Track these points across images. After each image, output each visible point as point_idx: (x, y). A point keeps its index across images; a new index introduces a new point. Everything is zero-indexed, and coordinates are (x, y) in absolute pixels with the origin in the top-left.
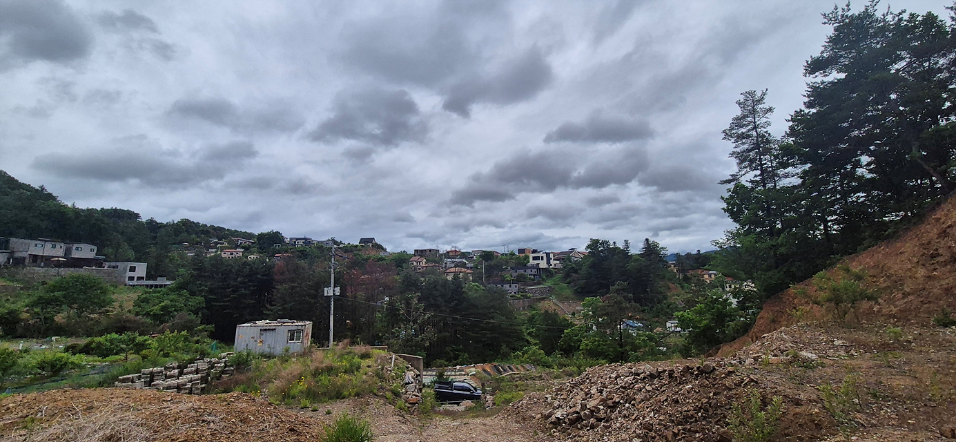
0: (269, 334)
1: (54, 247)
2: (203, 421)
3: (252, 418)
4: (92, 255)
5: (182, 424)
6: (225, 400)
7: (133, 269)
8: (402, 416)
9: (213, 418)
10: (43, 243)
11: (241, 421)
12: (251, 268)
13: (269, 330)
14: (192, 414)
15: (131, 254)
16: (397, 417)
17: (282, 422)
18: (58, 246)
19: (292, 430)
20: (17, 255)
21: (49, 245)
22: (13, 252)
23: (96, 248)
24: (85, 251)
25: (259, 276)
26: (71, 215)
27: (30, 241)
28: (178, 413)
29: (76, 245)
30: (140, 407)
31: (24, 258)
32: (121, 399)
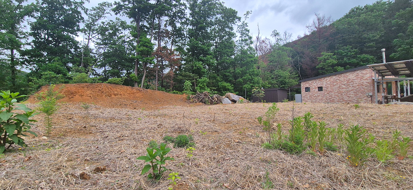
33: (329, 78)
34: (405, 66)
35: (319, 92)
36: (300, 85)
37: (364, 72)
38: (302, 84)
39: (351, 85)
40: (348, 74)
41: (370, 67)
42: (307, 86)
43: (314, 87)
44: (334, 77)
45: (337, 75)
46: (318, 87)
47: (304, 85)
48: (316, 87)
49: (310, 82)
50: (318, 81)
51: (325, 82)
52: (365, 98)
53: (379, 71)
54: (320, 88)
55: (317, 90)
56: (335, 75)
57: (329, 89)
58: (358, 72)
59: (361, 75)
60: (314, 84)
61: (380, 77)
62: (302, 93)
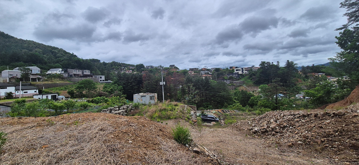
0: (144, 97)
1: (79, 71)
2: (130, 125)
3: (147, 125)
4: (89, 74)
5: (124, 126)
6: (136, 118)
7: (101, 78)
8: (192, 126)
9: (133, 125)
10: (76, 70)
11: (143, 126)
12: (135, 77)
13: (144, 96)
14: (126, 123)
15: (100, 73)
16: (191, 126)
17: (156, 127)
18: (80, 71)
19: (160, 130)
20: (70, 74)
21: (78, 71)
22: (69, 73)
23: (90, 71)
24: (87, 72)
25: (138, 79)
26: (81, 61)
27: (72, 70)
28: (122, 122)
29: (84, 71)
30: (109, 120)
31: (72, 75)
32: (103, 117)
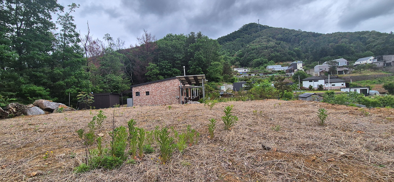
20: (387, 62)
27: (391, 56)
31: (391, 63)
33: (154, 84)
34: (194, 79)
35: (147, 96)
36: (132, 90)
37: (175, 81)
38: (133, 89)
39: (168, 91)
40: (166, 82)
41: (178, 78)
42: (138, 91)
43: (142, 92)
44: (157, 84)
45: (159, 83)
46: (146, 92)
47: (135, 90)
48: (145, 91)
49: (140, 87)
50: (145, 87)
51: (151, 87)
52: (175, 100)
53: (182, 81)
54: (147, 93)
55: (145, 94)
56: (158, 82)
57: (154, 94)
58: (171, 81)
59: (173, 83)
60: (142, 89)
61: (183, 85)
62: (133, 97)
